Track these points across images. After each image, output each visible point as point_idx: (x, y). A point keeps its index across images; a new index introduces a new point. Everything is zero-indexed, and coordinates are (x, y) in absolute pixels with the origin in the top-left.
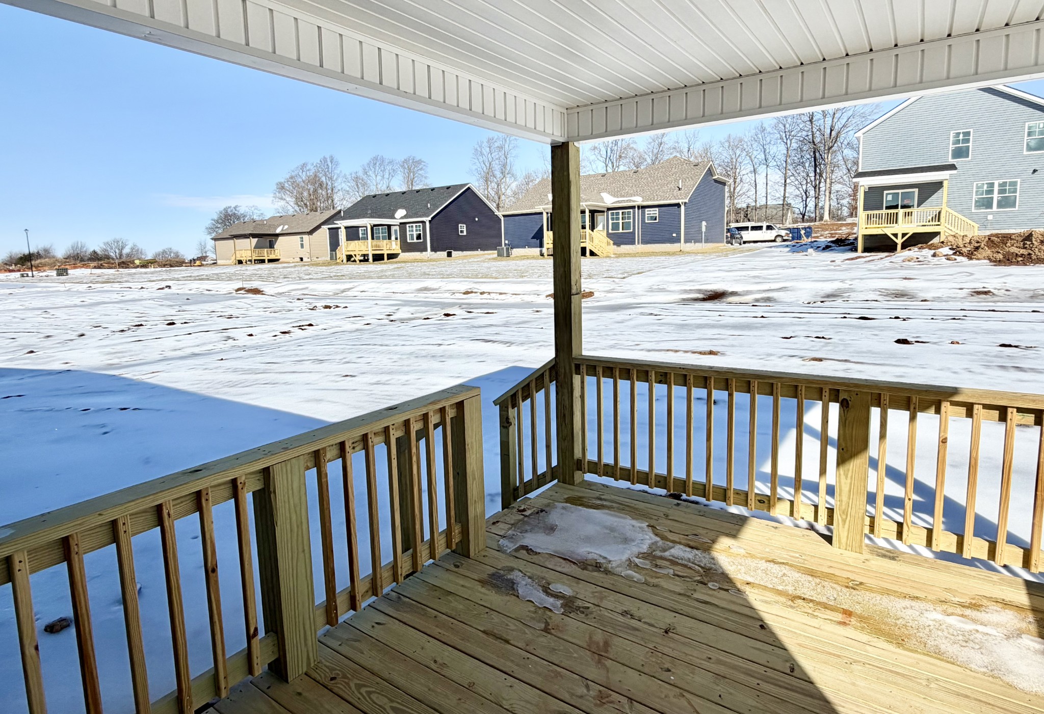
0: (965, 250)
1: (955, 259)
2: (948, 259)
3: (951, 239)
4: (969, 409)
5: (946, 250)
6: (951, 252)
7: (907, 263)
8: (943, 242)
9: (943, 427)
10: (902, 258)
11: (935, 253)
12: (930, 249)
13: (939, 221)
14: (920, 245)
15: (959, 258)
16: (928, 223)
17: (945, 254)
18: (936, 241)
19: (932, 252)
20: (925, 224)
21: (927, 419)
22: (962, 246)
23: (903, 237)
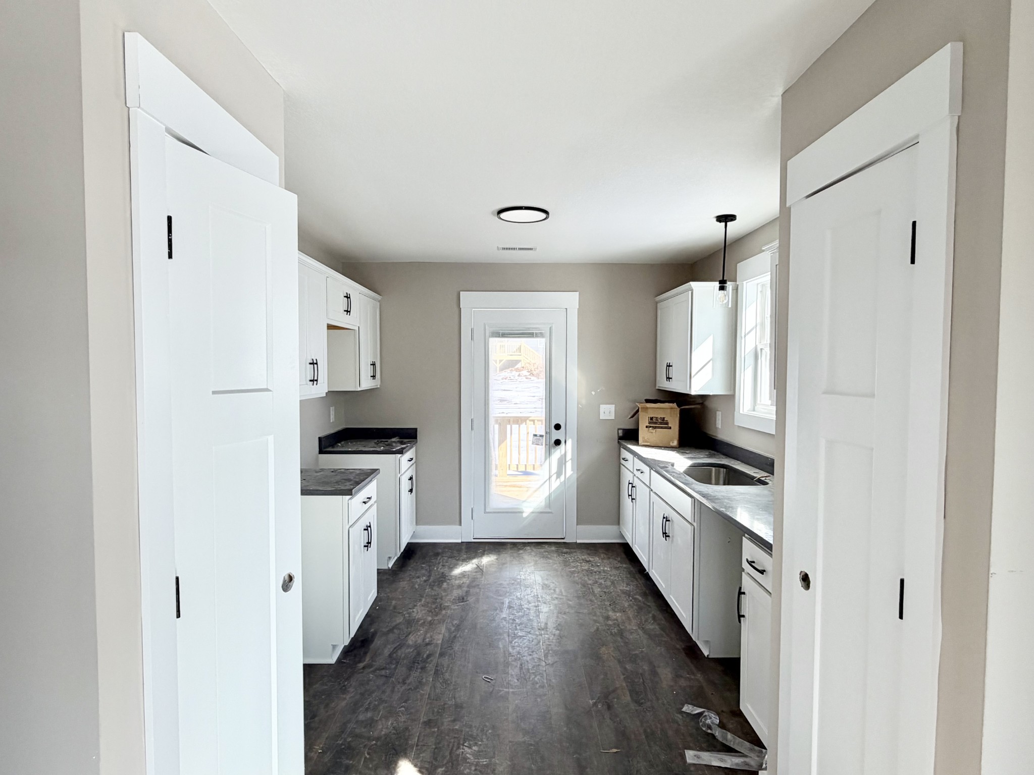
0: (534, 373)
1: (530, 379)
2: (527, 378)
3: (527, 365)
4: (533, 421)
5: (525, 373)
6: (528, 374)
7: (504, 380)
8: (523, 367)
9: (527, 428)
10: (502, 377)
11: (519, 374)
12: (516, 371)
13: (520, 352)
14: (511, 369)
15: (533, 378)
16: (514, 354)
17: (524, 375)
18: (519, 366)
19: (518, 373)
20: (512, 354)
21: (523, 426)
22: (533, 370)
23: (500, 363)
